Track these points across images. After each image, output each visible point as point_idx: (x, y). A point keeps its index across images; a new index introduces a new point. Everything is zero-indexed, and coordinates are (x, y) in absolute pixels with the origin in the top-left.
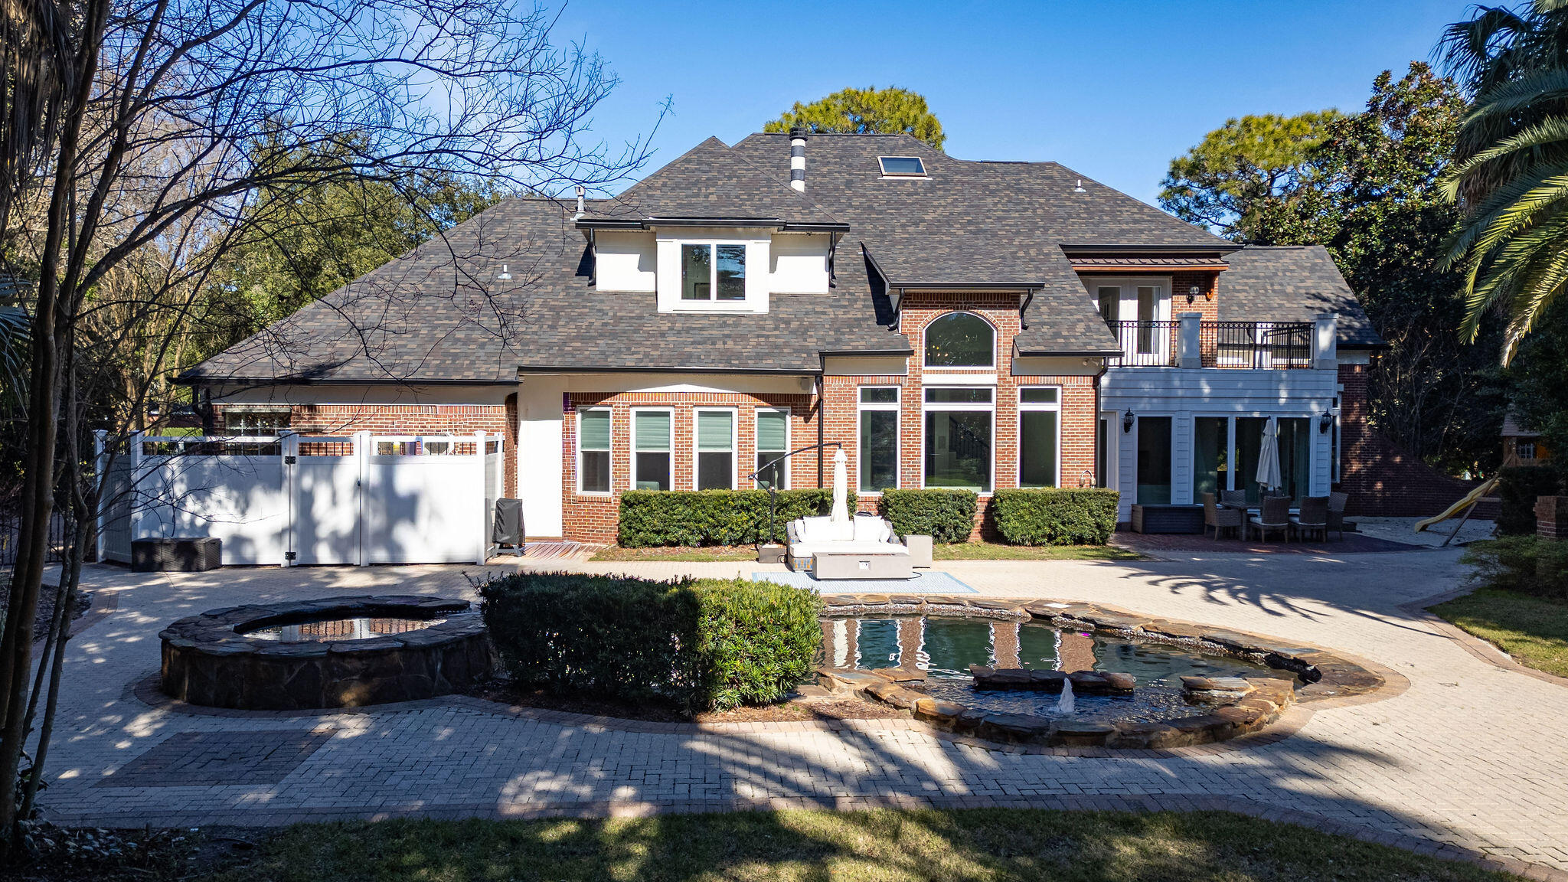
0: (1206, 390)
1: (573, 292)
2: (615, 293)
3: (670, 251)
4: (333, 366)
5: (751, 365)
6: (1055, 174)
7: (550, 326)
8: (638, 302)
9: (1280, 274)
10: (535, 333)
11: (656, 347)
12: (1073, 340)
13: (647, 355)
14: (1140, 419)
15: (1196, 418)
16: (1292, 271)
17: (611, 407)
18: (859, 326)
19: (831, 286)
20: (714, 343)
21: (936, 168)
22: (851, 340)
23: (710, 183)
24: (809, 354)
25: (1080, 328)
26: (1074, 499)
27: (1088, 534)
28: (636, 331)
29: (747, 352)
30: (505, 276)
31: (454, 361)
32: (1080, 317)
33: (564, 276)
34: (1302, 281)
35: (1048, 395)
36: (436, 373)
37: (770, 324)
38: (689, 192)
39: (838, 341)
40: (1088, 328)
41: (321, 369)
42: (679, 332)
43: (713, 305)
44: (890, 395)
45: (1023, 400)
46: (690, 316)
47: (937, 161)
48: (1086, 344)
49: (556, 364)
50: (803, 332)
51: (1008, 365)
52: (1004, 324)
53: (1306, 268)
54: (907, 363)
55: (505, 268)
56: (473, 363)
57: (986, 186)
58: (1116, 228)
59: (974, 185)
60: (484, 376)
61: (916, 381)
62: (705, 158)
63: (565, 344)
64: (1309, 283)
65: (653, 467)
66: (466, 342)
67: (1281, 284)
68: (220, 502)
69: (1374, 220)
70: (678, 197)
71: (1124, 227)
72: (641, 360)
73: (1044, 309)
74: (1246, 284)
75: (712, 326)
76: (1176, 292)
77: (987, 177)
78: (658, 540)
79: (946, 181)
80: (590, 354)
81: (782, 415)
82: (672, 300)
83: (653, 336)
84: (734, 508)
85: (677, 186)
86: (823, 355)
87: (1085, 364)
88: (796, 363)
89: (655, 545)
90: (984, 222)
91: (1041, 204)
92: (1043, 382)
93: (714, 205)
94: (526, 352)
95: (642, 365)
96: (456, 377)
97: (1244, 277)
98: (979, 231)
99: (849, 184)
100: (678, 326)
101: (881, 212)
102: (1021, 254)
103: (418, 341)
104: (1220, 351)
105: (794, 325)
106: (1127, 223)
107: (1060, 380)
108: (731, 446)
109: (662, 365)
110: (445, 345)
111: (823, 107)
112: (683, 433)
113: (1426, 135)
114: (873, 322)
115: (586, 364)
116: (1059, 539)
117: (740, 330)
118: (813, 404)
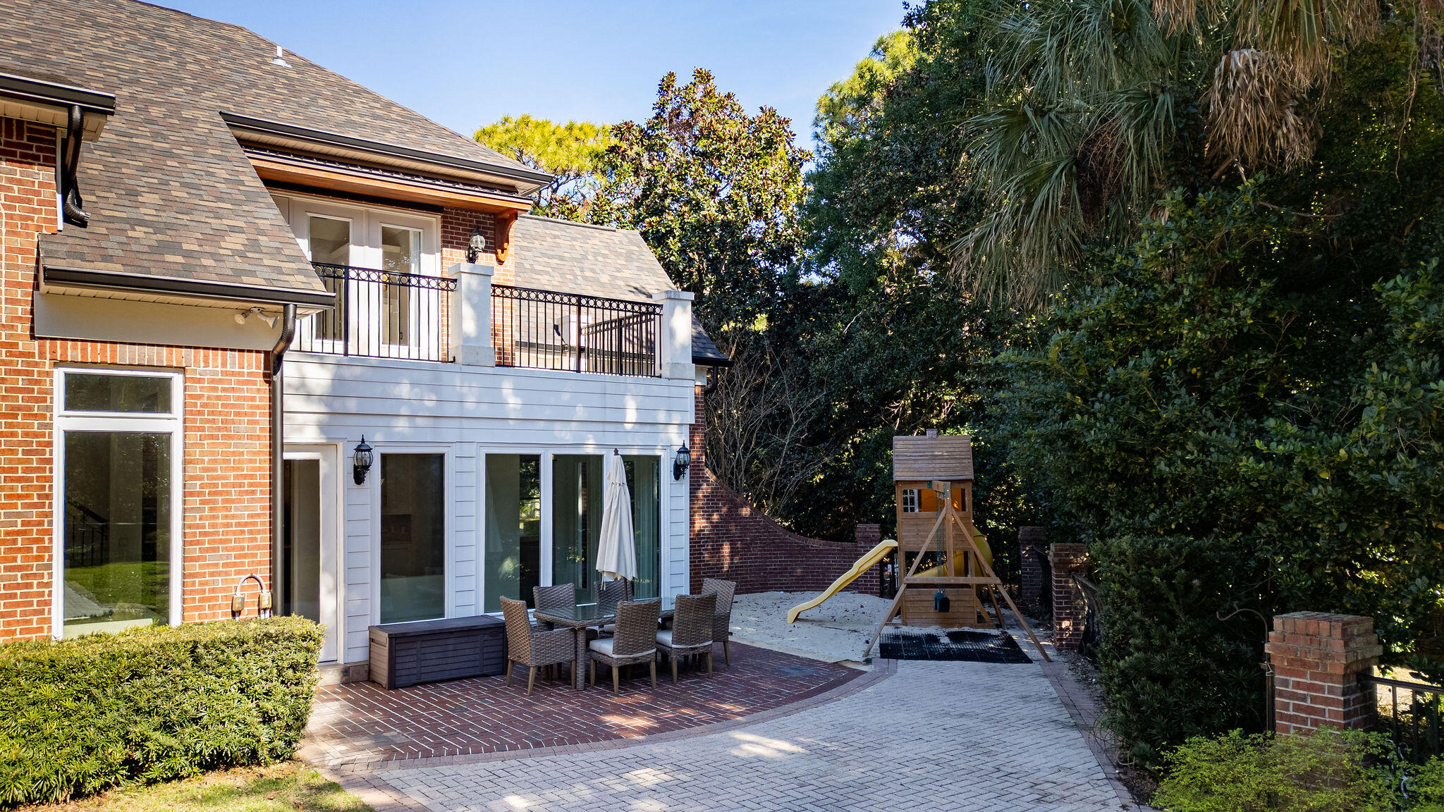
9: (590, 257)
12: (208, 262)
14: (384, 457)
15: (488, 456)
16: (605, 256)
25: (234, 242)
26: (197, 660)
32: (240, 223)
34: (619, 270)
35: (148, 395)
40: (253, 245)
45: (70, 404)
51: (21, 310)
53: (620, 254)
58: (341, 117)
64: (626, 273)
67: (593, 271)
69: (671, 232)
71: (355, 118)
74: (548, 265)
76: (446, 243)
87: (240, 320)
92: (127, 360)
97: (544, 255)
106: (361, 115)
107: (177, 357)
113: (721, 140)
116: (156, 770)
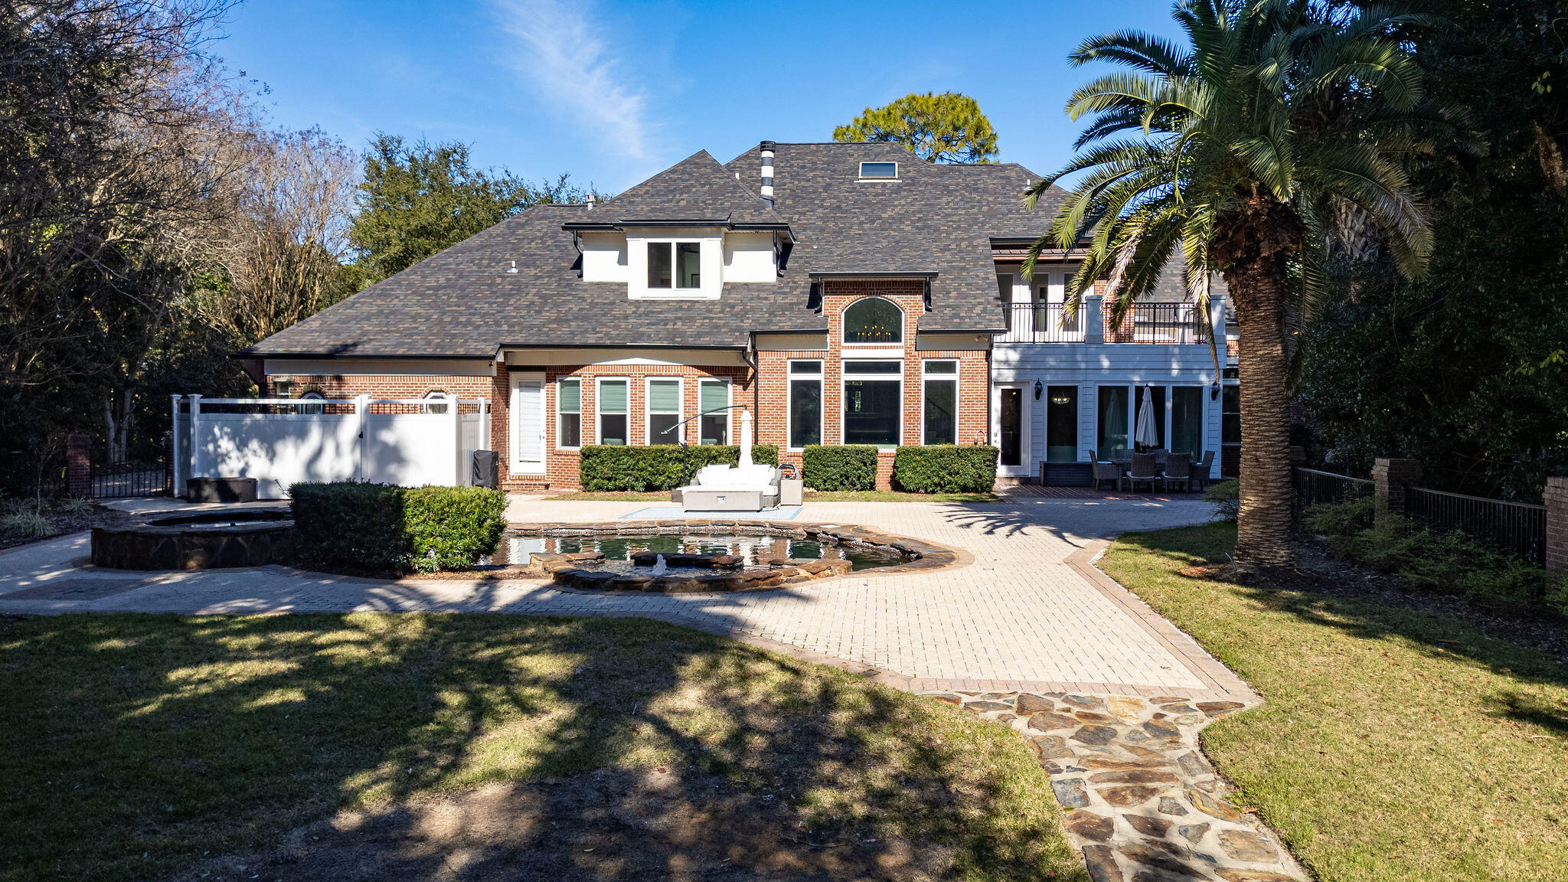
0: (1106, 364)
1: (564, 283)
2: (598, 284)
3: (638, 248)
4: (355, 345)
5: (691, 341)
6: (1013, 174)
7: (536, 312)
8: (614, 291)
10: (522, 317)
11: (616, 327)
12: (968, 321)
13: (607, 334)
14: (1049, 387)
15: (1099, 387)
17: (582, 376)
18: (791, 310)
19: (779, 275)
20: (666, 325)
21: (909, 172)
22: (780, 321)
23: (686, 190)
24: (742, 333)
25: (978, 310)
26: (959, 454)
27: (971, 484)
28: (604, 315)
29: (689, 332)
30: (514, 271)
31: (451, 340)
32: (981, 300)
33: (560, 269)
35: (949, 367)
36: (435, 349)
37: (718, 308)
38: (665, 199)
39: (769, 322)
40: (985, 310)
41: (345, 347)
42: (640, 315)
43: (673, 293)
44: (815, 367)
45: (927, 371)
46: (654, 302)
47: (912, 165)
48: (976, 323)
49: (532, 342)
50: (742, 315)
51: (913, 342)
52: (910, 307)
54: (828, 340)
55: (514, 263)
56: (466, 341)
57: (946, 187)
59: (935, 186)
60: (472, 352)
61: (836, 357)
62: (689, 168)
63: (544, 325)
65: (614, 426)
66: (468, 323)
68: (255, 451)
70: (654, 203)
72: (601, 338)
73: (954, 294)
75: (669, 311)
77: (951, 178)
78: (610, 486)
79: (914, 182)
80: (562, 334)
81: (724, 384)
82: (639, 288)
83: (618, 318)
84: (670, 460)
85: (658, 193)
86: (753, 334)
87: (977, 340)
88: (728, 340)
89: (608, 490)
90: (932, 219)
91: (988, 202)
92: (943, 356)
93: (682, 210)
94: (510, 332)
95: (601, 342)
96: (449, 353)
98: (926, 227)
99: (827, 187)
100: (642, 310)
101: (846, 212)
102: (954, 246)
103: (428, 324)
104: (1137, 329)
105: (738, 309)
107: (958, 353)
108: (677, 409)
109: (617, 342)
110: (449, 327)
111: (886, 113)
112: (638, 399)
114: (803, 307)
115: (557, 342)
117: (692, 313)
118: (750, 374)
